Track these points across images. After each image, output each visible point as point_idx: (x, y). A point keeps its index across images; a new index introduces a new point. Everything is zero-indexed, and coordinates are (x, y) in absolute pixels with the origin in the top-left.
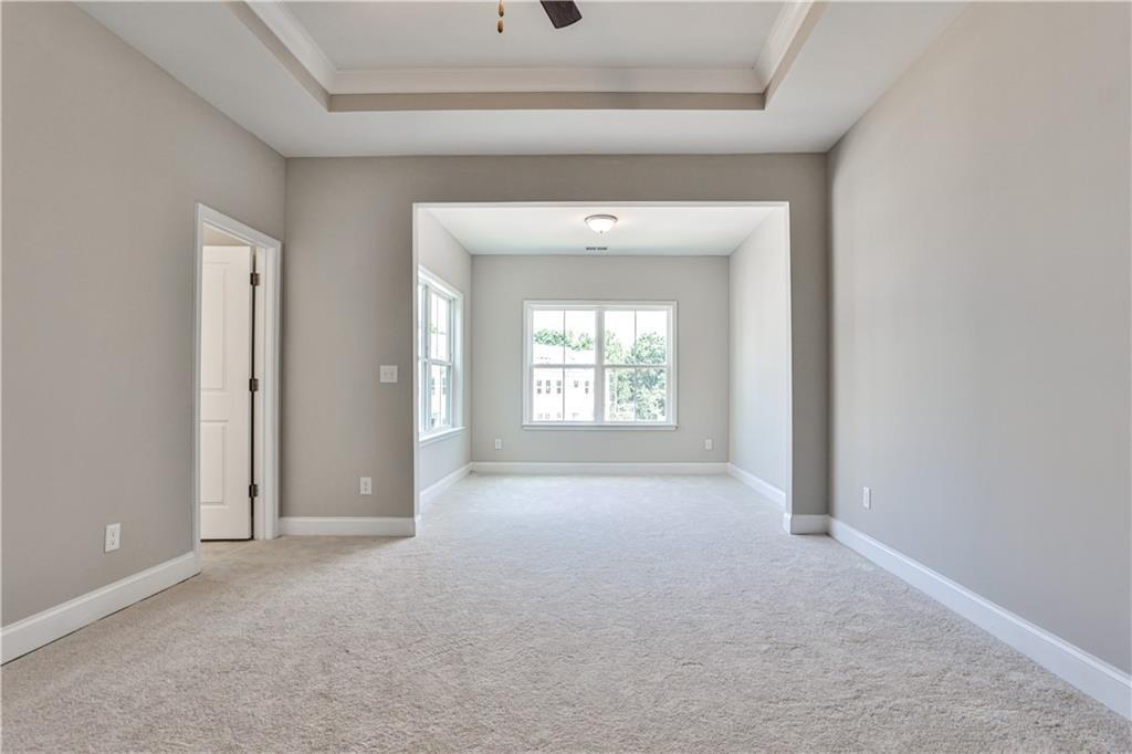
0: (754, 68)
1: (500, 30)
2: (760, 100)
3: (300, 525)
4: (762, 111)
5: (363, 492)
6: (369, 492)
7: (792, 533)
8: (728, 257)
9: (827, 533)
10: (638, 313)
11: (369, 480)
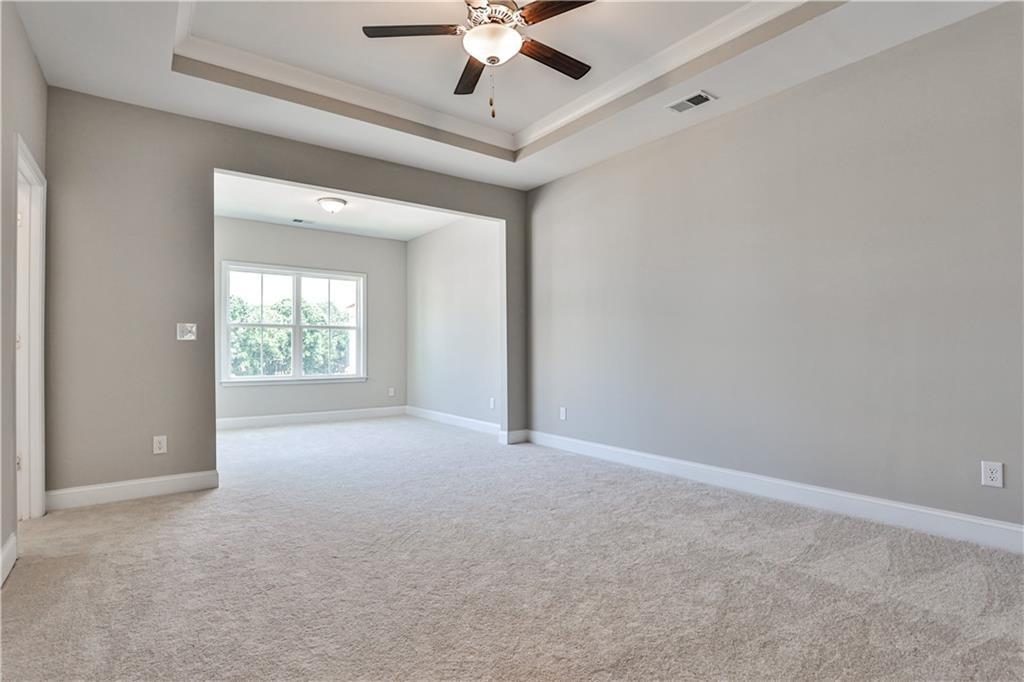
0: (514, 135)
1: (493, 116)
2: (514, 155)
3: (71, 496)
4: (512, 163)
5: (156, 451)
6: (164, 450)
7: (509, 444)
8: (406, 242)
9: (527, 441)
10: (332, 281)
11: (163, 439)
